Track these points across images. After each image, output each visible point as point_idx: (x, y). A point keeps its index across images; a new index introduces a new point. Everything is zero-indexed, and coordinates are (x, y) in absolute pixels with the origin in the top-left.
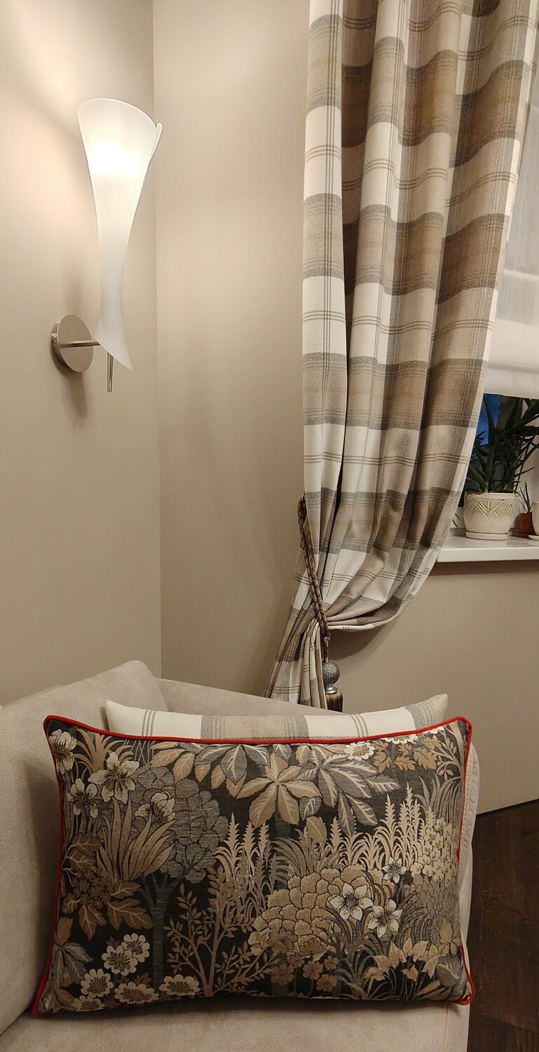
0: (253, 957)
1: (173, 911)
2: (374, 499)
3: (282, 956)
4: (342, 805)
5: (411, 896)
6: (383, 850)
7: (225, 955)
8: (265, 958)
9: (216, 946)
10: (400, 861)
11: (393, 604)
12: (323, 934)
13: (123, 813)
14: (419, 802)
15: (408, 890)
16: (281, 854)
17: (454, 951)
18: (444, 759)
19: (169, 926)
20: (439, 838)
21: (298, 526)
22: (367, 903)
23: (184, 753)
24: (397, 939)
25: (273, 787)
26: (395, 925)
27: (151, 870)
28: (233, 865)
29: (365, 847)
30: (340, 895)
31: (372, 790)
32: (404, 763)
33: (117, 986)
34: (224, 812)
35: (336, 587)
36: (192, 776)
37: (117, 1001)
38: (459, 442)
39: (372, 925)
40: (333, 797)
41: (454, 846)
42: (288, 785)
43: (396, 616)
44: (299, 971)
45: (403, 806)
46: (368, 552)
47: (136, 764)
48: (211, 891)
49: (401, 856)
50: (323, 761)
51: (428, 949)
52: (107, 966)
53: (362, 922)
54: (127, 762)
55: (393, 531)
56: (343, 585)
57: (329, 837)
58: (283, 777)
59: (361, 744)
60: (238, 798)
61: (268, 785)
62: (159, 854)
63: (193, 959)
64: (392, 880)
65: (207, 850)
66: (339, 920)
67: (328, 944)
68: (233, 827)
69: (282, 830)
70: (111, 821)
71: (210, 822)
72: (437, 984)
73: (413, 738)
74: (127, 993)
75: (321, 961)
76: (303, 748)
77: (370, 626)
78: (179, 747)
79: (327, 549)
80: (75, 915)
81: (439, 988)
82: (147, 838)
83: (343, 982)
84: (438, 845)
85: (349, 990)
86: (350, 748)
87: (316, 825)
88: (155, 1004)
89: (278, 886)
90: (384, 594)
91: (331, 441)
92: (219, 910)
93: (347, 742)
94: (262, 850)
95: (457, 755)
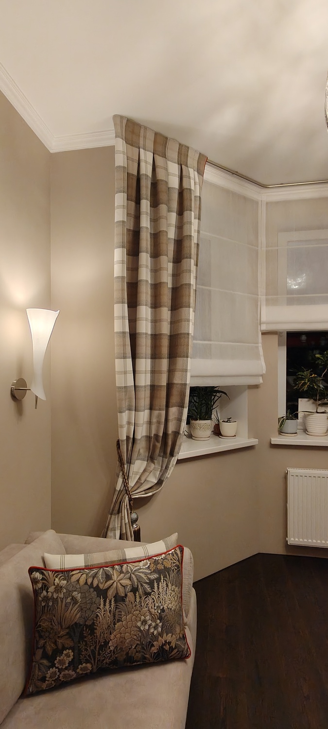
0: (111, 651)
1: (82, 637)
2: (148, 438)
3: (121, 649)
4: (140, 587)
5: (165, 617)
6: (154, 601)
7: (101, 652)
8: (115, 650)
9: (97, 649)
10: (160, 604)
11: (160, 482)
12: (135, 637)
13: (62, 602)
14: (166, 581)
15: (163, 614)
16: (119, 609)
17: (181, 636)
18: (174, 563)
19: (80, 644)
20: (173, 593)
21: (117, 452)
22: (150, 622)
23: (82, 574)
24: (161, 634)
25: (115, 583)
26: (160, 629)
27: (74, 623)
28: (102, 615)
29: (148, 601)
30: (140, 621)
31: (149, 579)
32: (160, 567)
33: (60, 674)
34: (98, 596)
35: (134, 478)
36: (86, 583)
37: (60, 680)
38: (181, 414)
39: (152, 630)
40: (136, 584)
41: (179, 595)
42: (120, 582)
43: (160, 488)
44: (127, 653)
45: (160, 583)
46: (147, 461)
47: (65, 582)
48: (95, 627)
49: (160, 602)
50: (132, 570)
51: (172, 637)
52: (56, 666)
53: (149, 630)
54: (62, 581)
55: (157, 451)
56: (138, 477)
57: (135, 599)
58: (118, 579)
59: (145, 561)
60: (104, 588)
61: (113, 582)
62: (76, 615)
63: (89, 656)
64: (158, 612)
65: (93, 611)
66: (140, 631)
67: (137, 641)
68: (102, 601)
69: (119, 599)
70: (57, 605)
71: (94, 600)
72: (176, 650)
73: (163, 555)
74: (65, 676)
75: (135, 648)
76: (125, 566)
77: (150, 494)
78: (80, 572)
79: (130, 462)
80: (44, 647)
81: (177, 652)
82: (71, 610)
83: (143, 655)
84: (173, 596)
85: (145, 658)
86: (141, 564)
87: (130, 595)
88: (75, 679)
89: (119, 621)
90: (156, 478)
91: (129, 418)
92: (98, 634)
93: (140, 561)
94: (112, 608)
95: (178, 561)
